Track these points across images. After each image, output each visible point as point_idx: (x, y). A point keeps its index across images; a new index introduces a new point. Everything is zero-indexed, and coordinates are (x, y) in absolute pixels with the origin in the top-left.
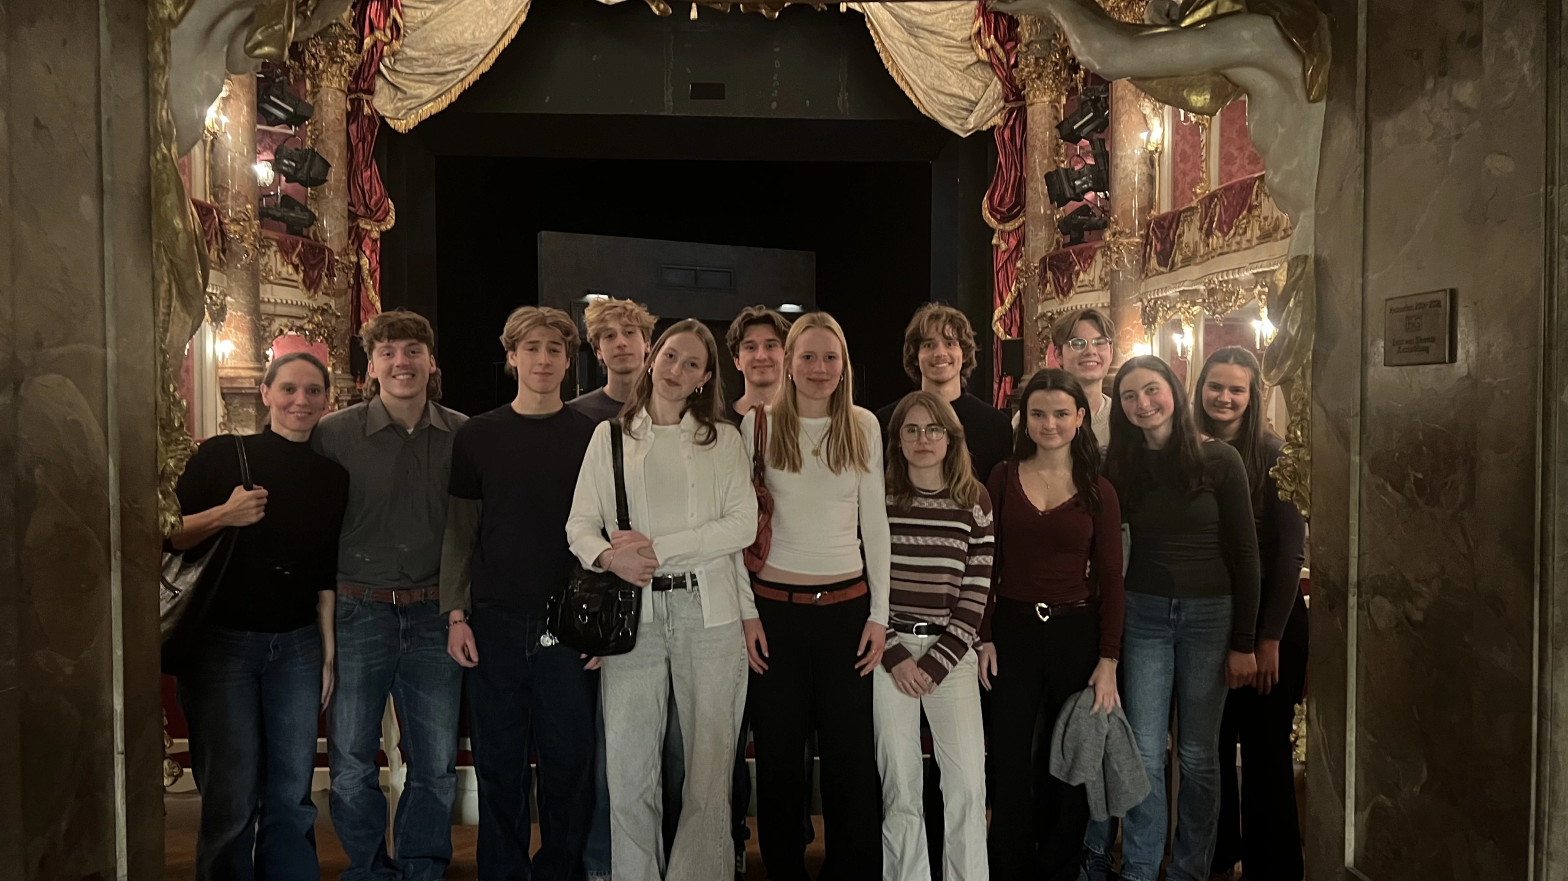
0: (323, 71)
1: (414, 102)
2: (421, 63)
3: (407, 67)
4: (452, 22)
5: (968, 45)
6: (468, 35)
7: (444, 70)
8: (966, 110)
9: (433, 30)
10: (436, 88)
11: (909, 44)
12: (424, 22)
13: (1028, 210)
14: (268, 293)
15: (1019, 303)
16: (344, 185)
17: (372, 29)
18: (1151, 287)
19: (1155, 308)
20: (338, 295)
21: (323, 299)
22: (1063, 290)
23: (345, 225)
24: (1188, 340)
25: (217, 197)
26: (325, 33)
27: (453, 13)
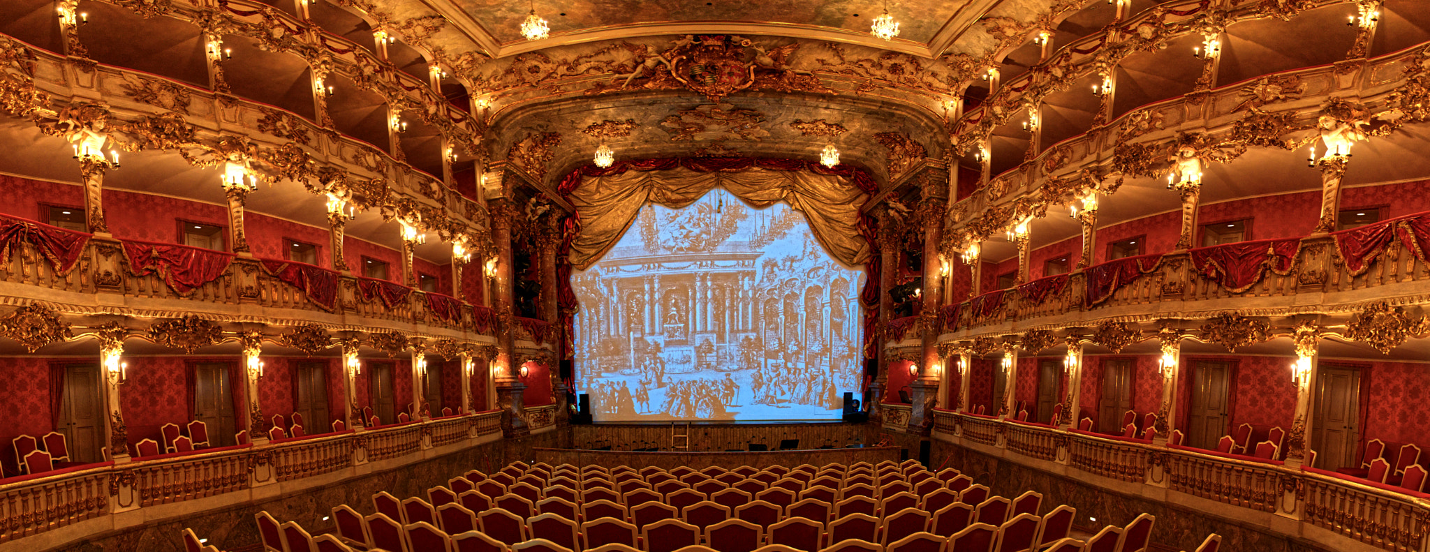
0: (545, 249)
1: (586, 258)
2: (589, 240)
3: (583, 243)
4: (603, 222)
5: (854, 228)
6: (610, 227)
7: (600, 242)
8: (852, 255)
9: (594, 226)
10: (596, 250)
11: (825, 226)
12: (590, 224)
13: (882, 300)
14: (519, 344)
15: (875, 342)
16: (555, 295)
17: (567, 229)
18: (944, 338)
19: (946, 349)
20: (553, 343)
21: (545, 345)
22: (898, 338)
23: (556, 312)
24: (964, 365)
25: (494, 304)
26: (545, 232)
27: (603, 218)
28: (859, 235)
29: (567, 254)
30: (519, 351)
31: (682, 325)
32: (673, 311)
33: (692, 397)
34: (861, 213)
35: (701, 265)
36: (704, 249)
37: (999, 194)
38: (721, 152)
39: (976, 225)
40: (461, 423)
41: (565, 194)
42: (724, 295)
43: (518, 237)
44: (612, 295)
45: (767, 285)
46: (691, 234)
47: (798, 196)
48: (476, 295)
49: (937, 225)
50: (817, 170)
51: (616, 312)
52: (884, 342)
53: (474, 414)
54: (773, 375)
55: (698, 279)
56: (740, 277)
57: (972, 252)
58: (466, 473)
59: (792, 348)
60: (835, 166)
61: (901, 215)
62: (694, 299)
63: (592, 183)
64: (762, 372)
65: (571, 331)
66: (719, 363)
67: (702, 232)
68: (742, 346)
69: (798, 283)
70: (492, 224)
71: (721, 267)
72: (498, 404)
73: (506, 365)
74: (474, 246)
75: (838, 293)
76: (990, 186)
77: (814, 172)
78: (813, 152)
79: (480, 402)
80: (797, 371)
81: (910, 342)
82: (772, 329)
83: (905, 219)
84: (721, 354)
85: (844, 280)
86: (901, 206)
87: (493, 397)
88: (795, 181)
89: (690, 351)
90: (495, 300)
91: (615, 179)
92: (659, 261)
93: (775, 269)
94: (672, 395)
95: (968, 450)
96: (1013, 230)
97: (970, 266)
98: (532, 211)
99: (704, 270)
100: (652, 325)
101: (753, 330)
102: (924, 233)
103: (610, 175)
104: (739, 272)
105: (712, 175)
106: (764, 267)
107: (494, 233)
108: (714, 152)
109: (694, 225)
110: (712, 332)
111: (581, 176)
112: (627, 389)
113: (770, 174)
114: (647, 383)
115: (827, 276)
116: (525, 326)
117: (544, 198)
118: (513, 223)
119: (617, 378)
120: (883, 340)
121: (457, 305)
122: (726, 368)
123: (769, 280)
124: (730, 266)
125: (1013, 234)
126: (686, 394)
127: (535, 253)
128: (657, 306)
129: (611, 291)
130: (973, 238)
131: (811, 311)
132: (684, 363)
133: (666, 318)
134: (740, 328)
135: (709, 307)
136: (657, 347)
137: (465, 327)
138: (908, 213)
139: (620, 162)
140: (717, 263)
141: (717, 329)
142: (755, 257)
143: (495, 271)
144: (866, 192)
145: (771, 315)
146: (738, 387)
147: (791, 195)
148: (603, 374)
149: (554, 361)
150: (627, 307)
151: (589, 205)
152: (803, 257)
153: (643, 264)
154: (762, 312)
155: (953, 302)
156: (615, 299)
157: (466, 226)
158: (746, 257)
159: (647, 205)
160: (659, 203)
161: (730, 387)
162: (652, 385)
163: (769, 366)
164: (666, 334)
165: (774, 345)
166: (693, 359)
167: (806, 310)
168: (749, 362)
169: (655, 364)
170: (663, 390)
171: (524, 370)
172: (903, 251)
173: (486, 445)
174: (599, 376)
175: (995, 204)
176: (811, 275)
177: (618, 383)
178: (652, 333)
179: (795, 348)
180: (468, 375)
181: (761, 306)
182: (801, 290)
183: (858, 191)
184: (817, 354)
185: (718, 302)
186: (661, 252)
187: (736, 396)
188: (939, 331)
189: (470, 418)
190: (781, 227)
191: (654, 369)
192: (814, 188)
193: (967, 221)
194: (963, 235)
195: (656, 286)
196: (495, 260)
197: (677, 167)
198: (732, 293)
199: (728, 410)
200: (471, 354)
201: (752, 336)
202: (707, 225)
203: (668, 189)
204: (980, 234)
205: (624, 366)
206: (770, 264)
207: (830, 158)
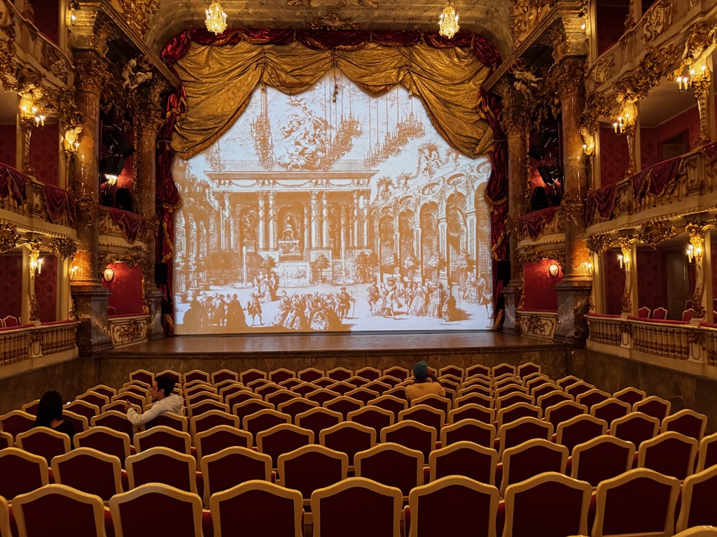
0: (143, 127)
1: (192, 144)
2: (196, 124)
3: (189, 127)
4: (211, 104)
5: (475, 111)
6: (219, 110)
7: (207, 128)
8: (474, 144)
9: (202, 108)
10: (203, 137)
11: (444, 111)
12: (198, 104)
13: (511, 193)
14: (104, 240)
15: (505, 242)
16: (153, 186)
17: (171, 108)
18: (596, 229)
19: (600, 241)
20: (148, 242)
21: (138, 243)
22: (535, 234)
23: (153, 206)
24: (626, 259)
25: (74, 188)
26: (145, 107)
27: (212, 99)
28: (481, 119)
29: (170, 139)
30: (105, 248)
31: (297, 242)
32: (289, 228)
33: (307, 310)
34: (483, 92)
35: (316, 183)
36: (319, 168)
37: (659, 29)
38: (338, 23)
39: (629, 80)
40: (19, 337)
41: (171, 60)
42: (340, 213)
43: (109, 106)
44: (224, 208)
45: (381, 203)
46: (306, 151)
47: (415, 78)
48: (50, 173)
49: (576, 92)
50: (435, 42)
51: (227, 226)
52: (517, 241)
53: (38, 325)
54: (389, 288)
55: (314, 197)
56: (355, 196)
57: (627, 115)
58: (26, 406)
59: (408, 263)
60: (456, 34)
61: (529, 87)
62: (310, 217)
63: (200, 53)
64: (378, 286)
65: (172, 231)
66: (334, 278)
67: (317, 150)
68: (358, 261)
69: (413, 200)
70: (77, 82)
71: (338, 185)
72: (73, 313)
73: (86, 264)
74: (51, 106)
75: (453, 209)
76: (645, 20)
77: (431, 45)
78: (431, 18)
79: (46, 310)
80: (413, 284)
81: (550, 238)
82: (387, 246)
83: (534, 91)
84: (336, 269)
85: (460, 195)
86: (529, 76)
87: (66, 304)
88: (412, 59)
89: (305, 266)
90: (75, 180)
91: (226, 51)
92: (275, 178)
93: (390, 187)
94: (287, 306)
95: (645, 366)
96: (685, 73)
97: (624, 135)
98: (130, 76)
99: (320, 188)
100: (267, 240)
101: (368, 247)
102: (560, 105)
103: (222, 46)
104: (354, 191)
105: (328, 54)
106: (379, 185)
107: (79, 95)
108: (330, 23)
109: (310, 141)
110: (328, 248)
111: (189, 41)
112: (238, 302)
113: (386, 51)
114: (260, 297)
115: (442, 192)
116: (115, 218)
117: (146, 62)
118: (105, 88)
119: (227, 291)
120: (515, 237)
121: (21, 181)
122: (341, 282)
123: (383, 198)
124: (346, 185)
125: (685, 80)
126: (301, 307)
127: (130, 132)
128: (271, 221)
129: (223, 205)
130: (626, 98)
131: (428, 227)
132: (299, 277)
133: (281, 234)
134: (356, 245)
135: (325, 225)
136: (272, 263)
137: (31, 211)
138: (537, 82)
139: (233, 30)
140: (332, 181)
141: (332, 246)
142: (369, 176)
143: (77, 145)
144: (487, 64)
145: (386, 233)
146: (354, 300)
147: (408, 77)
148: (211, 287)
149: (149, 264)
150: (240, 221)
151: (197, 81)
152: (418, 174)
153: (258, 179)
154: (377, 229)
155: (603, 184)
156: (227, 213)
157: (41, 76)
158: (362, 176)
159: (261, 87)
160: (273, 86)
161: (346, 301)
162: (265, 298)
163: (385, 280)
164: (281, 250)
165: (390, 260)
166: (308, 275)
167: (421, 227)
168: (364, 277)
169: (269, 278)
170: (278, 303)
171: (109, 273)
172: (533, 132)
173: (54, 366)
174: (207, 288)
175: (655, 44)
176: (426, 192)
177: (228, 296)
178: (267, 248)
179: (411, 263)
180: (32, 274)
181: (376, 224)
182: (416, 207)
183: (479, 64)
184: (434, 268)
185: (334, 220)
186: (277, 168)
187: (352, 308)
188: (587, 220)
189: (33, 332)
190: (395, 144)
191: (267, 283)
192: (432, 66)
193: (615, 78)
194: (614, 97)
195: (271, 202)
196: (78, 130)
197: (292, 41)
198: (347, 210)
199: (344, 322)
200: (38, 247)
201: (368, 252)
202: (322, 142)
203: (282, 70)
204: (636, 90)
205: (236, 280)
206: (386, 183)
207: (449, 26)
